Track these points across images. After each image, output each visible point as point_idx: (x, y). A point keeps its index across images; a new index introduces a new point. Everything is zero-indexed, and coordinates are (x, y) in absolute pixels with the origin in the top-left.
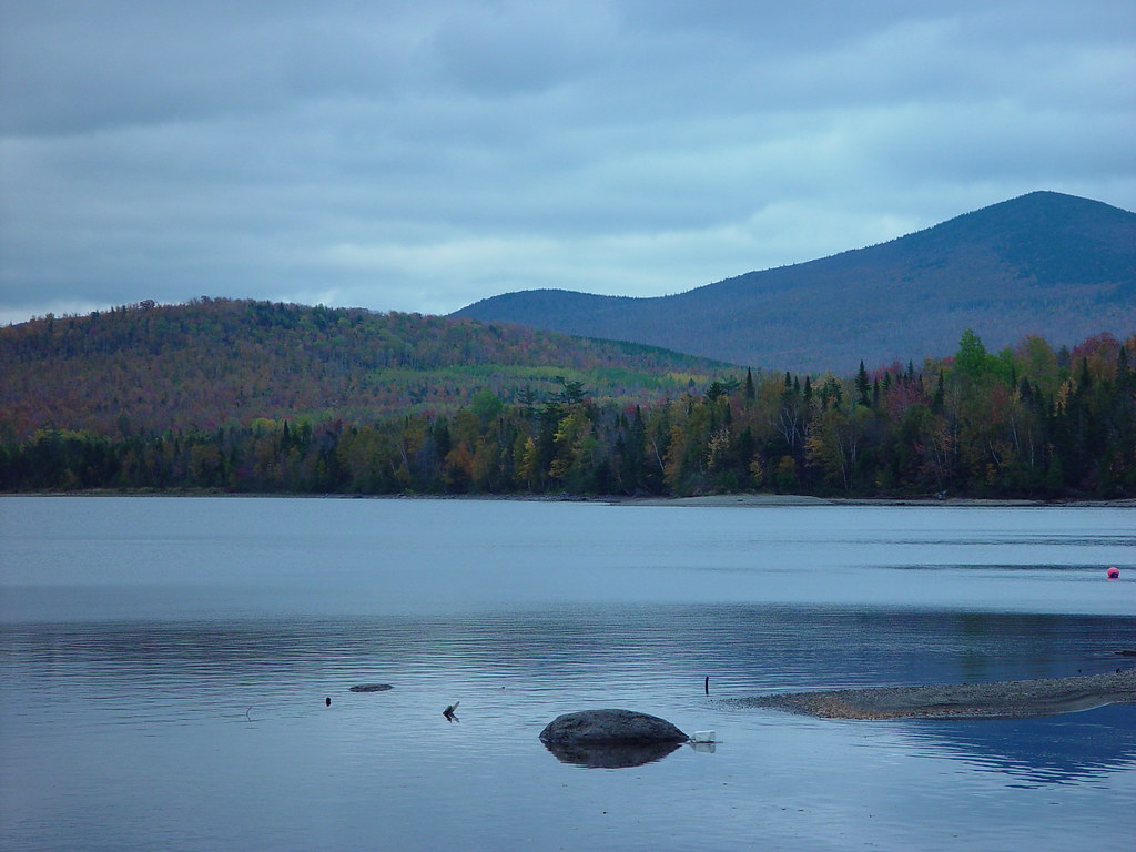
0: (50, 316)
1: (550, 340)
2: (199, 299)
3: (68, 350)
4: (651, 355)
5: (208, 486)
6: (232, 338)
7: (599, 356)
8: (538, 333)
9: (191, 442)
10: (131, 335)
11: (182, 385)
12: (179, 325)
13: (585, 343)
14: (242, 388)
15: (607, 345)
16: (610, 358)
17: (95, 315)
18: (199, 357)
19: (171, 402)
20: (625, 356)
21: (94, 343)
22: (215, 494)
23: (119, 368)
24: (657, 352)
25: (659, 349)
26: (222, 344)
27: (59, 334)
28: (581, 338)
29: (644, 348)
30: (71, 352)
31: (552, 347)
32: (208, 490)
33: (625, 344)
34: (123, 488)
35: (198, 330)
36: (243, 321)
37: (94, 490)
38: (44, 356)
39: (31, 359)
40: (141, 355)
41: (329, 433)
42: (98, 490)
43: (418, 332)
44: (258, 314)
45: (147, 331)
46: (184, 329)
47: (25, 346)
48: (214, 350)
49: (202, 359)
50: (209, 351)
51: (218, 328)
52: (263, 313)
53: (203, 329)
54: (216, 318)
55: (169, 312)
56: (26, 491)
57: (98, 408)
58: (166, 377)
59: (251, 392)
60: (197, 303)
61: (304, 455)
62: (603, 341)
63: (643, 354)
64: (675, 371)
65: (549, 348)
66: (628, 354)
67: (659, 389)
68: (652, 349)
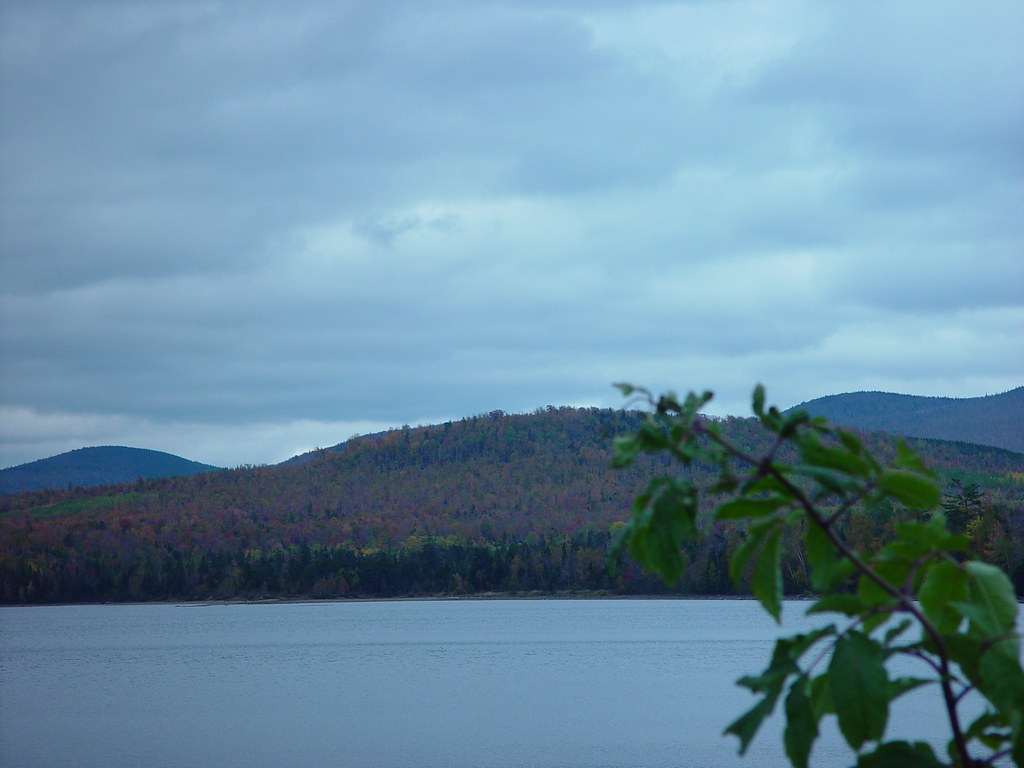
0: (406, 428)
1: (886, 441)
2: (545, 408)
3: (424, 459)
4: (989, 455)
5: (597, 589)
6: (577, 445)
7: (936, 457)
8: (874, 435)
9: (575, 546)
10: (481, 444)
11: (533, 491)
12: (527, 433)
13: (921, 444)
14: (589, 493)
15: (943, 446)
16: (947, 459)
17: (448, 425)
18: (547, 463)
19: (524, 507)
20: (962, 456)
21: (448, 453)
22: (603, 596)
23: (472, 476)
24: (994, 453)
25: (996, 449)
26: (568, 450)
27: (415, 444)
28: (916, 439)
29: (980, 448)
30: (426, 461)
31: (889, 449)
32: (596, 592)
33: (960, 445)
34: (513, 592)
35: (546, 438)
36: (587, 428)
37: (486, 594)
38: (402, 466)
39: (389, 469)
40: (492, 463)
41: (716, 535)
42: (490, 593)
43: (756, 435)
44: (601, 422)
45: (497, 440)
46: (531, 437)
47: (384, 456)
48: (560, 457)
49: (550, 466)
50: (556, 458)
51: (564, 435)
52: (606, 420)
53: (549, 437)
54: (562, 426)
55: (518, 421)
56: (420, 595)
57: (457, 515)
58: (516, 483)
59: (600, 497)
60: (543, 411)
61: (693, 558)
62: (940, 442)
63: (980, 454)
64: (1014, 471)
65: (886, 449)
66: (965, 454)
67: (1001, 487)
68: (989, 449)
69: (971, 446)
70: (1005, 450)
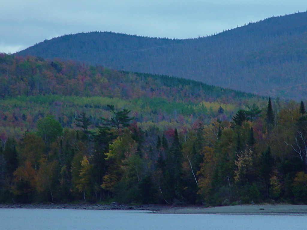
1: (102, 75)
4: (187, 87)
7: (143, 88)
8: (92, 69)
13: (132, 77)
15: (149, 79)
16: (152, 90)
20: (164, 87)
24: (191, 85)
28: (128, 73)
29: (181, 81)
31: (104, 80)
33: (164, 78)
62: (147, 75)
63: (180, 86)
64: (207, 100)
65: (102, 81)
66: (168, 86)
67: (194, 115)
68: (188, 82)
69: (173, 79)
70: (202, 84)
